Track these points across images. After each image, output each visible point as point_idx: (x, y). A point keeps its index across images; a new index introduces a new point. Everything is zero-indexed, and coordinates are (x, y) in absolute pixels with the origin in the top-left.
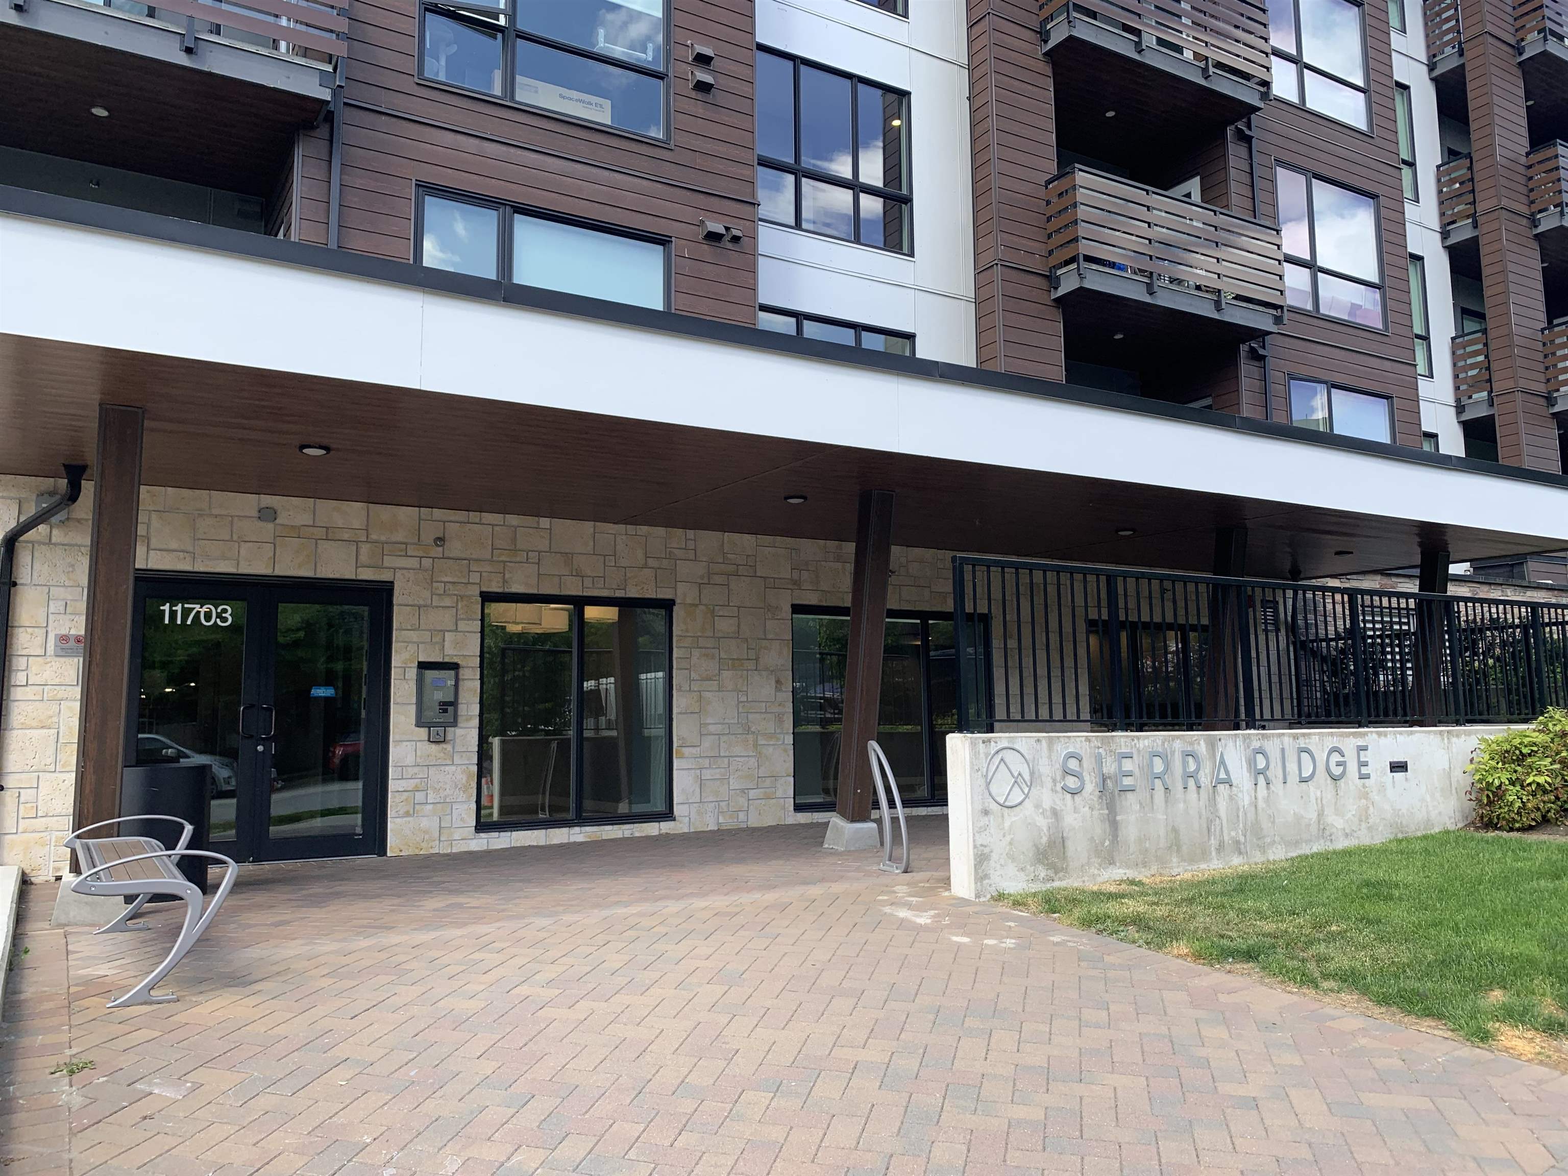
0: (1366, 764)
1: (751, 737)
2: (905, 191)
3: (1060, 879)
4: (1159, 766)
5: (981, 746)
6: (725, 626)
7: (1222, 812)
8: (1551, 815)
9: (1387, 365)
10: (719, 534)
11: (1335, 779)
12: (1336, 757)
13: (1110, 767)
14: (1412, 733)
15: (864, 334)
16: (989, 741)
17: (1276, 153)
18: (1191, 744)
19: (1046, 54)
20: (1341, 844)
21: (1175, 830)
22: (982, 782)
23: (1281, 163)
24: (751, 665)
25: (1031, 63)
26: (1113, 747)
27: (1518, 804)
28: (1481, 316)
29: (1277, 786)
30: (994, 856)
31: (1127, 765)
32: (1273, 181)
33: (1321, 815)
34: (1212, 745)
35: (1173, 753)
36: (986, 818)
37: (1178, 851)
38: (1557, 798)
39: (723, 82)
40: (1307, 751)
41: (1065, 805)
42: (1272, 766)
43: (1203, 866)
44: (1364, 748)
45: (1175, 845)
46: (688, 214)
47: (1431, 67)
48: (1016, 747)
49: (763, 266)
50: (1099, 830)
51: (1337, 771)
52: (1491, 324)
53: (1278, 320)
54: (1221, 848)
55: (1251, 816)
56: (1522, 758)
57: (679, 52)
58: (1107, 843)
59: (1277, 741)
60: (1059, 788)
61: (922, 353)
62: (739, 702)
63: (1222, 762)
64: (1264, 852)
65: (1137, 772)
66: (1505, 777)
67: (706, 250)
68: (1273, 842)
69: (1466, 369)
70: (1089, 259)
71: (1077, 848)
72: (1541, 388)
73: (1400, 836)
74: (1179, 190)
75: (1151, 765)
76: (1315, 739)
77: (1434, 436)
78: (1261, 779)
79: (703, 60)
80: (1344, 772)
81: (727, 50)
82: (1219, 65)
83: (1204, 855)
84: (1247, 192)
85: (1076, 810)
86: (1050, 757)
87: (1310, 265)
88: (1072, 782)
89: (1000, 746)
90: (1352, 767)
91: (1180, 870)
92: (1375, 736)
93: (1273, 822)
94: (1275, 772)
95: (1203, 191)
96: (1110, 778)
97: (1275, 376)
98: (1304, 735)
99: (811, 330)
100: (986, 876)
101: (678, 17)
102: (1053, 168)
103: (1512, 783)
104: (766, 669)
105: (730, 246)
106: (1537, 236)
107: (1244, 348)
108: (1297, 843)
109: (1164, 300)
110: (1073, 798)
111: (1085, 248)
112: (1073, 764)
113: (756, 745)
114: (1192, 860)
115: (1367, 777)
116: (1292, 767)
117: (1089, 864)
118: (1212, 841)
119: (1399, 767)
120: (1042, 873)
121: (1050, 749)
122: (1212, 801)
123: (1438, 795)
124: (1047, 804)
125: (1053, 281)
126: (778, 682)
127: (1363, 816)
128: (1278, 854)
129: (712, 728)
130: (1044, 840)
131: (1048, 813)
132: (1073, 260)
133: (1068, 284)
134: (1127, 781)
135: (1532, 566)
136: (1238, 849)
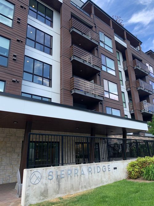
0: (109, 168)
1: (11, 166)
2: (51, 78)
3: (46, 199)
4: (69, 172)
5: (30, 172)
6: (8, 145)
7: (82, 180)
8: (139, 176)
9: (119, 106)
10: (9, 129)
11: (104, 172)
12: (104, 168)
13: (59, 173)
14: (117, 162)
15: (43, 98)
16: (32, 170)
17: (103, 77)
18: (76, 167)
19: (71, 62)
20: (105, 184)
21: (72, 185)
22: (29, 179)
23: (104, 79)
24: (13, 152)
25: (69, 63)
26: (60, 169)
27: (134, 174)
28: (132, 100)
29: (93, 174)
30: (30, 196)
31: (63, 173)
32: (103, 81)
33: (101, 179)
34: (80, 167)
35: (72, 169)
36: (29, 187)
37: (73, 189)
38: (140, 173)
39: (18, 59)
40: (99, 167)
41: (48, 182)
42: (92, 170)
43: (78, 192)
44: (109, 166)
45: (72, 188)
46: (10, 78)
47: (124, 69)
48: (38, 171)
49: (23, 86)
50: (56, 187)
51: (104, 170)
52: (133, 101)
53: (104, 99)
54: (82, 187)
55: (88, 180)
56: (134, 166)
57: (11, 54)
58: (57, 189)
59: (93, 166)
60: (47, 179)
61: (52, 101)
62: (10, 159)
63: (82, 170)
64: (90, 187)
65: (65, 174)
66: (132, 169)
67: (12, 83)
68: (92, 185)
69: (130, 107)
70: (75, 89)
71: (51, 191)
72: (140, 110)
73: (116, 181)
74: (91, 81)
75: (68, 172)
76: (100, 164)
77: (127, 116)
78: (90, 173)
79: (14, 56)
80: (106, 170)
81: (19, 55)
82: (95, 65)
83: (78, 189)
84: (99, 82)
85: (51, 183)
86: (46, 173)
87: (109, 92)
88: (50, 177)
89: (34, 171)
90: (107, 169)
91: (73, 193)
92: (111, 163)
93: (92, 181)
94: (93, 171)
95: (94, 82)
96: (59, 175)
97: (104, 106)
98: (98, 164)
99: (34, 97)
100: (28, 201)
101: (11, 50)
102: (72, 76)
103: (133, 170)
104: (16, 153)
105: (17, 83)
106: (138, 90)
107: (99, 103)
108: (97, 185)
109: (87, 95)
110: (50, 181)
111: (75, 87)
112: (51, 173)
113: (12, 167)
114: (76, 191)
115: (110, 171)
116: (96, 170)
117: (53, 194)
118: (80, 186)
119: (115, 168)
120: (42, 198)
121: (46, 171)
122: (80, 178)
123: (122, 173)
124: (44, 183)
125: (71, 92)
126: (18, 155)
127: (109, 178)
128: (93, 187)
129: (3, 164)
130: (43, 191)
131: (44, 184)
132: (74, 89)
133: (73, 92)
134: (63, 176)
135: (140, 133)
136: (85, 187)
